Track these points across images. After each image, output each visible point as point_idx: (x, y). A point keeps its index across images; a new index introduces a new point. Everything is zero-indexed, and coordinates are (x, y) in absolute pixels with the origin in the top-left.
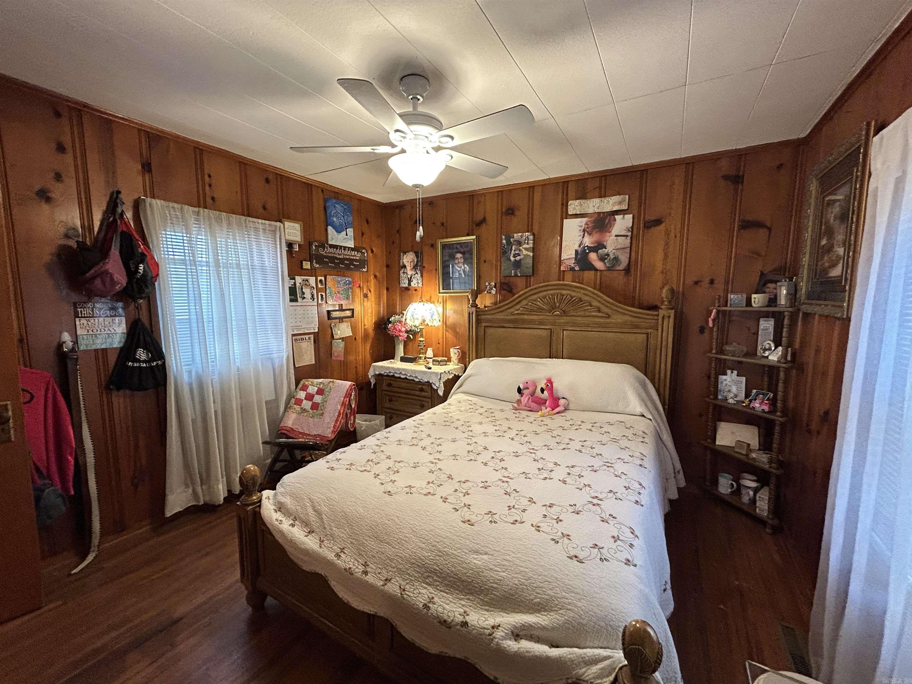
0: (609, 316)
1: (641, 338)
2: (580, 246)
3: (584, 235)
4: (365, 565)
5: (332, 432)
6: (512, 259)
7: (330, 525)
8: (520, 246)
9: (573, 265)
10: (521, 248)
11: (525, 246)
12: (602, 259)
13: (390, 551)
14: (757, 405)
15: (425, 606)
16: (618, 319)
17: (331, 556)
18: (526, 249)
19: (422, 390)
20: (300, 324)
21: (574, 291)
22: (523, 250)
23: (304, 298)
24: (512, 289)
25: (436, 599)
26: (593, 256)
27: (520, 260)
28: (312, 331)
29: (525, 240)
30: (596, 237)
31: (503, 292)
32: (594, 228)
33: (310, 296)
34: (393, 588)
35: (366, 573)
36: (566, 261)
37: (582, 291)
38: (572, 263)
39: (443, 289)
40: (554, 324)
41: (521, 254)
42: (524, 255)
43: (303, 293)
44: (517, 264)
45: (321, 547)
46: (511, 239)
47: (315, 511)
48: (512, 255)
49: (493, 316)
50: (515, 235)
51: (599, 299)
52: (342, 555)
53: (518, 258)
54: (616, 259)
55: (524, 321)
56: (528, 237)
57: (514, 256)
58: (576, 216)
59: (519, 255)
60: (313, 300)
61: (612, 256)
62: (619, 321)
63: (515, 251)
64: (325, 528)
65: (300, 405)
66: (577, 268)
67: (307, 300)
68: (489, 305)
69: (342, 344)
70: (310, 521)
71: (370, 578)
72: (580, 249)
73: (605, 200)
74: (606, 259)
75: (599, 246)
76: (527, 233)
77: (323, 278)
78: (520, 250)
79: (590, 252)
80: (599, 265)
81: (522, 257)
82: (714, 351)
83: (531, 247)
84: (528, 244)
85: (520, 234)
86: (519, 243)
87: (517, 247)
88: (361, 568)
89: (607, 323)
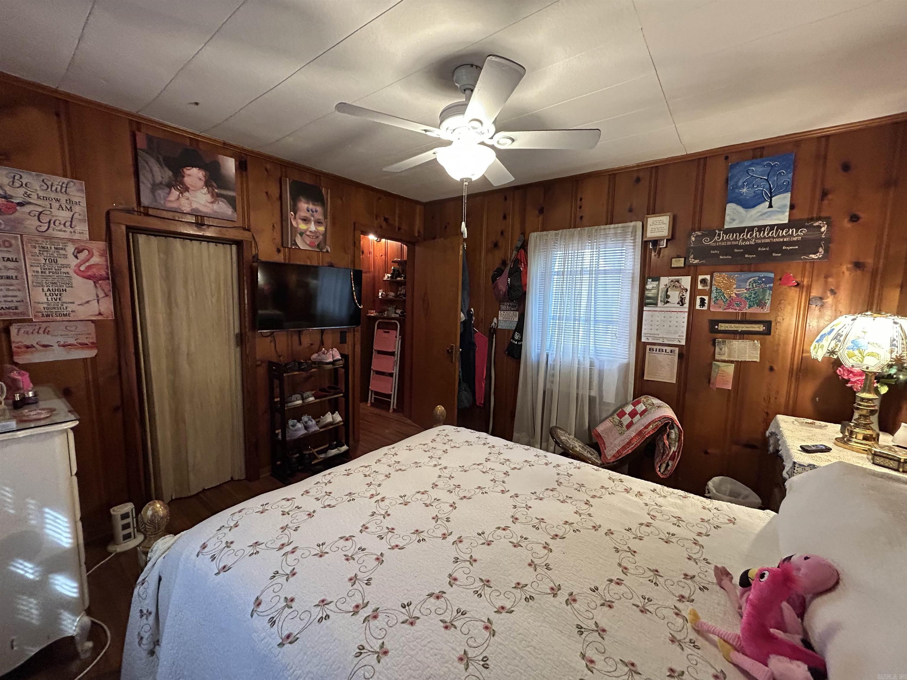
5: (614, 456)
20: (657, 332)
23: (668, 302)
28: (676, 343)
33: (678, 300)
43: (668, 296)
60: (682, 305)
65: (621, 418)
67: (673, 305)
69: (731, 369)
77: (708, 277)
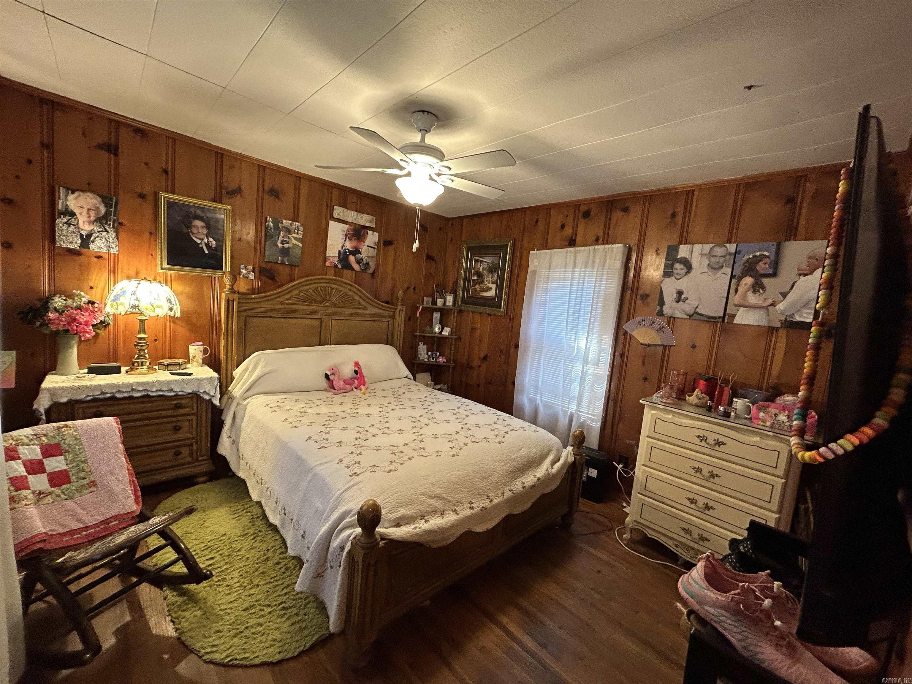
0: (365, 309)
1: (385, 325)
2: (342, 248)
3: (346, 238)
4: (488, 497)
5: (135, 500)
6: (280, 245)
7: (452, 497)
8: (289, 234)
9: (336, 263)
10: (289, 236)
11: (294, 235)
12: (359, 262)
13: (494, 479)
14: (441, 360)
15: (524, 487)
16: (372, 310)
17: (468, 512)
18: (295, 238)
19: (178, 407)
21: (342, 286)
22: (293, 239)
24: (274, 277)
25: (523, 481)
26: (352, 258)
27: (289, 248)
29: (295, 229)
30: (354, 243)
31: (264, 278)
32: (353, 235)
34: (508, 494)
35: (491, 501)
36: (331, 258)
37: (349, 287)
38: (336, 261)
39: (168, 264)
40: (324, 314)
41: (290, 242)
42: (294, 244)
44: (285, 252)
45: (458, 514)
46: (280, 224)
47: (433, 498)
48: (280, 241)
49: (256, 305)
50: (284, 221)
51: (360, 294)
52: (473, 505)
53: (286, 246)
54: (367, 264)
55: (296, 311)
56: (298, 227)
57: (282, 243)
58: (339, 220)
59: (288, 243)
61: (365, 262)
62: (372, 312)
63: (283, 237)
64: (450, 501)
65: (28, 488)
66: (340, 266)
68: (245, 291)
70: (437, 507)
71: (495, 501)
72: (342, 250)
73: (361, 215)
74: (361, 263)
75: (356, 252)
76: (297, 223)
78: (289, 238)
79: (349, 254)
80: (356, 267)
81: (291, 245)
82: (418, 332)
83: (300, 238)
84: (298, 234)
85: (290, 222)
86: (288, 231)
87: (286, 234)
88: (488, 501)
89: (364, 314)
